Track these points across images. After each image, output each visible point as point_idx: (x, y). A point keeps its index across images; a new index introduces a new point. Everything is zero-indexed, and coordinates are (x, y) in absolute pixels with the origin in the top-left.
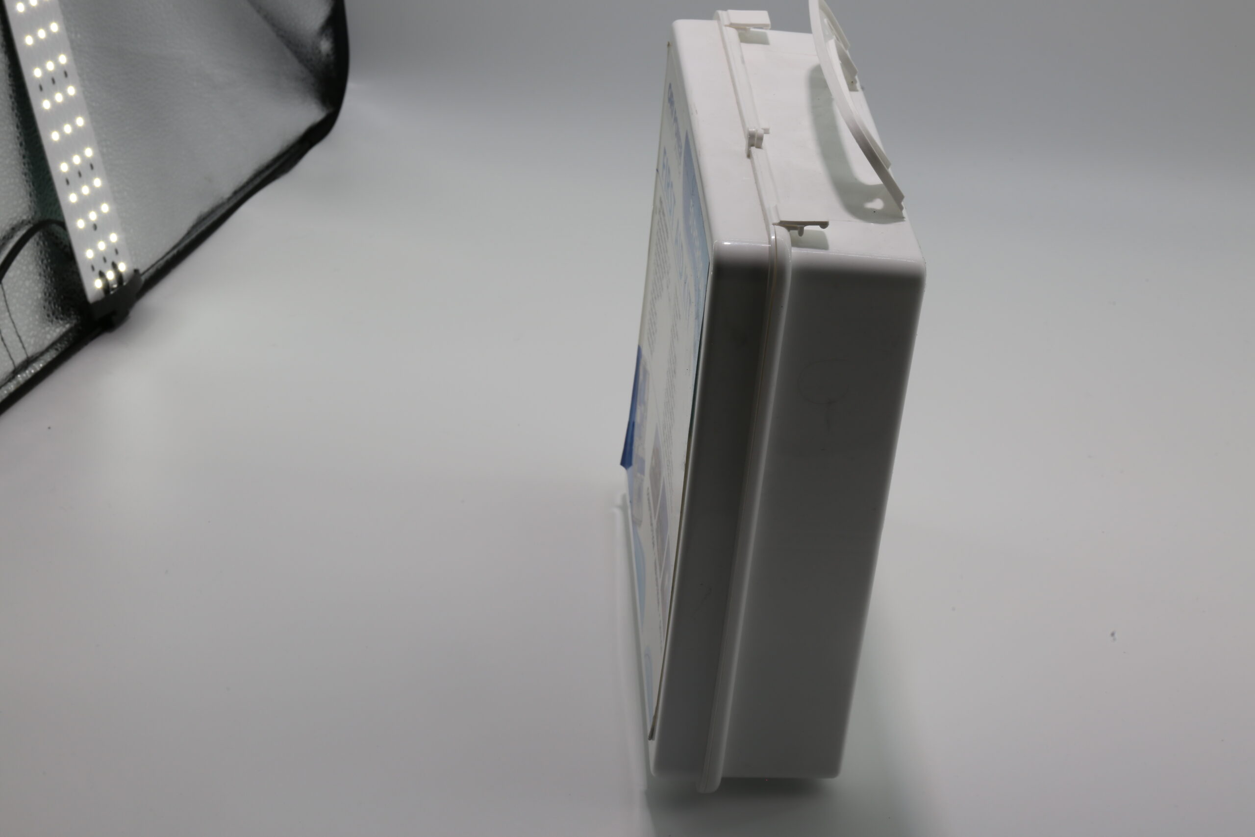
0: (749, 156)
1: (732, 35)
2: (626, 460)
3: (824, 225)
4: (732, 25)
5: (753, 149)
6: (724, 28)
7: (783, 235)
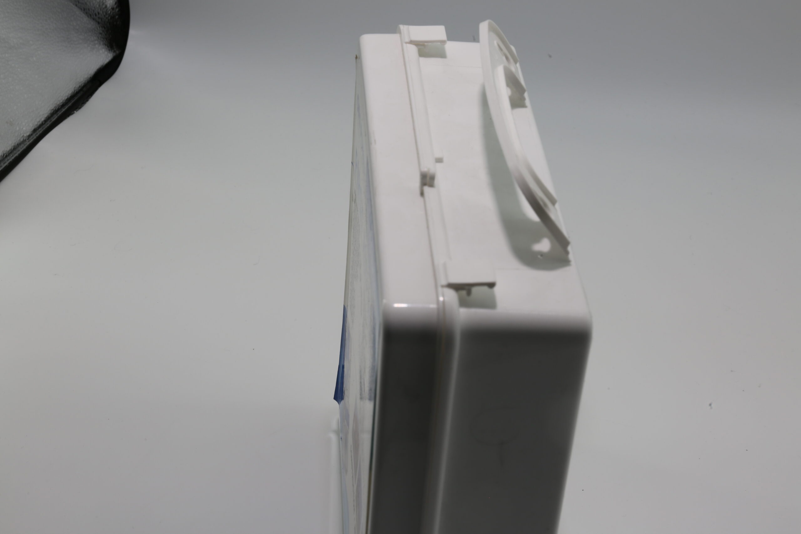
0: (422, 194)
1: (413, 50)
2: (339, 395)
3: (491, 285)
4: (411, 42)
5: (426, 189)
6: (404, 45)
7: (451, 296)
